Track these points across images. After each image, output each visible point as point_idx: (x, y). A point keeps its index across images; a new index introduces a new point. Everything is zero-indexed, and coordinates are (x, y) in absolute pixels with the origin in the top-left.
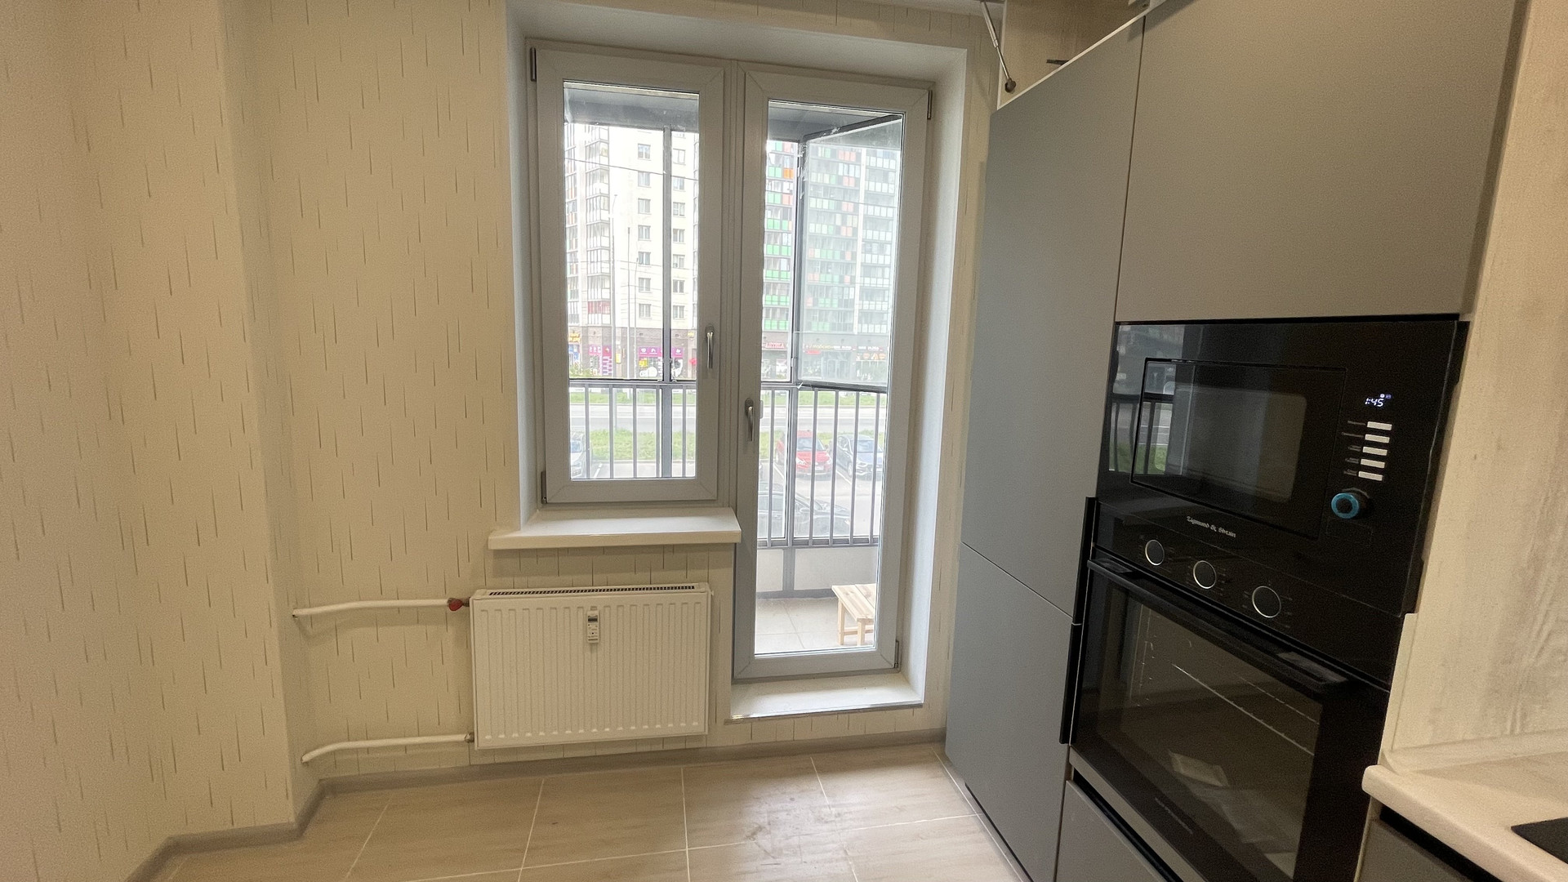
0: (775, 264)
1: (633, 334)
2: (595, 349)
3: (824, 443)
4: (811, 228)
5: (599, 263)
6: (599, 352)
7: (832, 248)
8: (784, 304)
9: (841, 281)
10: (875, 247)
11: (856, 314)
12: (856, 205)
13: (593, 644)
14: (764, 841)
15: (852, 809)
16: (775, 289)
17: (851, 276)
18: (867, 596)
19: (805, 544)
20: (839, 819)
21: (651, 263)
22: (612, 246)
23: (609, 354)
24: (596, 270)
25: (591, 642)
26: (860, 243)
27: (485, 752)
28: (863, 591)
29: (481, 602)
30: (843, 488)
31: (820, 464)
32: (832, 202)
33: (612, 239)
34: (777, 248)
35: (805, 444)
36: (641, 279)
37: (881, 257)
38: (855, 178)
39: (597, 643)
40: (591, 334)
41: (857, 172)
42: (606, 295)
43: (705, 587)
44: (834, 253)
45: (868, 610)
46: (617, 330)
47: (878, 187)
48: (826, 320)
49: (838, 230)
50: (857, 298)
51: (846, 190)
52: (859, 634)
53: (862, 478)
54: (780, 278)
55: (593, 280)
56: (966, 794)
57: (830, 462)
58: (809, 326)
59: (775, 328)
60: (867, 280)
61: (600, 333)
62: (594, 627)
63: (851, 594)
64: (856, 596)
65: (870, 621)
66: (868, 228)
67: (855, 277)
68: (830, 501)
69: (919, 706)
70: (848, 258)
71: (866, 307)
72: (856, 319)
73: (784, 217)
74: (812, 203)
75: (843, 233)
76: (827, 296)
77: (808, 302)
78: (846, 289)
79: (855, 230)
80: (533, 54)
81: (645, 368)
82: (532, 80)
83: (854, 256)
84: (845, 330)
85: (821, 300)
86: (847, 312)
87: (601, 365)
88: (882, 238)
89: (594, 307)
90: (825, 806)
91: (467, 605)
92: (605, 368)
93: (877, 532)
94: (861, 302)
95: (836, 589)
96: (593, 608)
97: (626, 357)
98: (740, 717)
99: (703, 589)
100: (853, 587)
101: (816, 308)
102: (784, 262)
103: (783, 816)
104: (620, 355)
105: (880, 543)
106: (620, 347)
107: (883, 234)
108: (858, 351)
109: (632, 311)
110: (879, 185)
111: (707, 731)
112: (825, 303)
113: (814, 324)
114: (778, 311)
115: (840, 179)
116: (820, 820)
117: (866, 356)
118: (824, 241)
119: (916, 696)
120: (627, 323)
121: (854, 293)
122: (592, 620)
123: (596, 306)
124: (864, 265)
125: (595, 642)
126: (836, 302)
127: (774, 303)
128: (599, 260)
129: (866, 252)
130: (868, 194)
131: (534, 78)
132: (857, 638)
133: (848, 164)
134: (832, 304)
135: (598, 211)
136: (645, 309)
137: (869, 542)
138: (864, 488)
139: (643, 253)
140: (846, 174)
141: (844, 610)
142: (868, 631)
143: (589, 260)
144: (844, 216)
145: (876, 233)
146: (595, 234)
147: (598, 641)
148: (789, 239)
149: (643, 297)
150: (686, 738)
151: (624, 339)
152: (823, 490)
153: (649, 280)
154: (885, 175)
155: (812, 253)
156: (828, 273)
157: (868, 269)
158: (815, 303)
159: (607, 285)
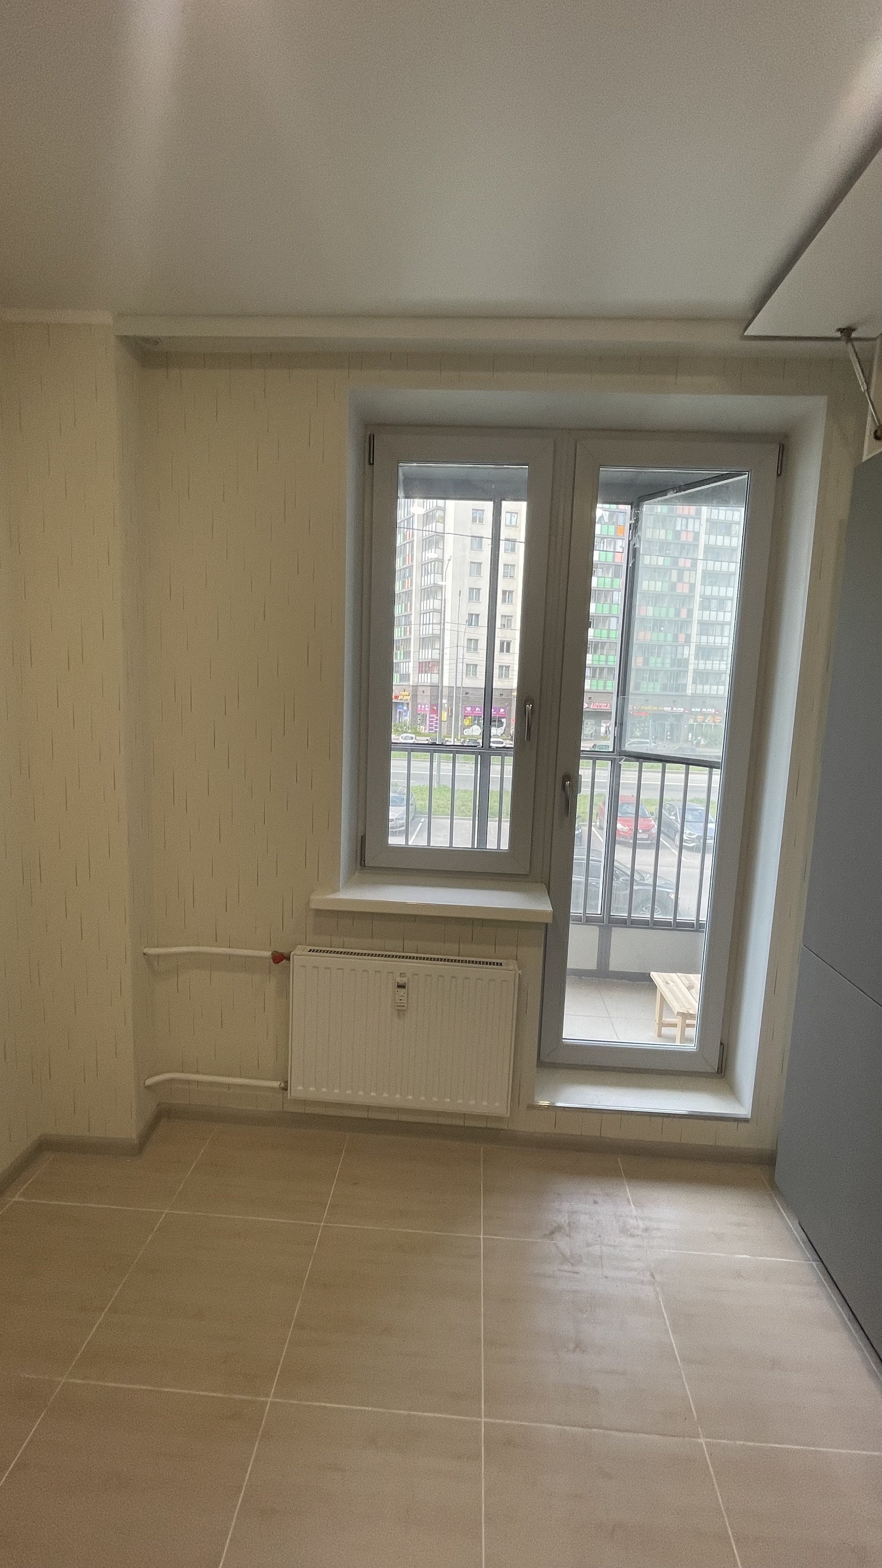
0: (604, 623)
1: (459, 694)
2: (423, 706)
3: (650, 809)
4: (644, 585)
5: (431, 626)
6: (427, 709)
7: (665, 605)
8: (612, 663)
9: (676, 638)
10: (714, 603)
11: (690, 674)
12: (695, 560)
13: (401, 1011)
14: (563, 1243)
15: (663, 1226)
16: (603, 648)
17: (686, 635)
18: (690, 988)
19: (623, 923)
20: (647, 1234)
21: (479, 625)
22: (443, 609)
23: (436, 712)
24: (428, 631)
25: (400, 1008)
26: (697, 599)
27: (296, 1101)
28: (686, 982)
29: (300, 957)
30: (668, 858)
31: (644, 832)
32: (668, 559)
33: (443, 601)
34: (606, 607)
35: (627, 809)
36: (470, 640)
37: (721, 614)
38: (693, 531)
39: (404, 1010)
40: (420, 693)
41: (697, 526)
42: (436, 655)
43: (513, 965)
44: (668, 611)
45: (689, 1003)
46: (444, 690)
47: (720, 540)
48: (657, 680)
49: (673, 587)
50: (692, 657)
51: (683, 545)
52: (679, 1026)
53: (690, 849)
54: (608, 638)
55: (426, 642)
56: (798, 1234)
57: (654, 831)
58: (637, 687)
59: (601, 689)
60: (704, 639)
61: (428, 692)
62: (402, 994)
63: (671, 983)
64: (677, 985)
65: (691, 1016)
66: (707, 583)
67: (690, 635)
68: (652, 872)
69: (746, 1120)
70: (684, 614)
71: (702, 667)
72: (690, 680)
73: (616, 575)
74: (645, 560)
75: (679, 590)
76: (658, 656)
77: (637, 661)
78: (680, 649)
79: (692, 587)
80: (372, 438)
81: (469, 727)
82: (370, 464)
83: (690, 613)
84: (677, 690)
85: (652, 660)
86: (681, 671)
87: (428, 723)
88: (722, 594)
89: (424, 667)
90: (631, 1217)
91: (288, 959)
92: (432, 726)
93: (703, 918)
94: (696, 661)
95: (654, 975)
96: (402, 975)
97: (451, 716)
98: (546, 1103)
99: (511, 967)
100: (673, 975)
101: (646, 667)
102: (614, 621)
103: (584, 1219)
104: (446, 713)
105: (707, 929)
106: (446, 705)
107: (723, 589)
108: (691, 713)
109: (459, 670)
110: (720, 538)
111: (509, 1112)
112: (656, 663)
113: (644, 685)
114: (606, 670)
115: (677, 534)
116: (624, 1231)
117: (700, 718)
118: (656, 598)
119: (744, 1109)
120: (455, 683)
121: (689, 652)
122: (401, 986)
123: (425, 667)
124: (701, 623)
125: (403, 1008)
126: (668, 661)
127: (601, 663)
128: (431, 622)
129: (703, 608)
130: (708, 548)
131: (371, 462)
132: (676, 1032)
133: (687, 519)
134: (663, 663)
135: (432, 575)
136: (471, 668)
137: (694, 927)
138: (691, 861)
139: (472, 614)
140: (684, 528)
141: (663, 999)
142: (689, 1026)
143: (422, 623)
144: (681, 572)
145: (715, 588)
146: (428, 598)
147: (405, 1008)
148: (619, 597)
149: (471, 658)
150: (487, 1118)
151: (450, 698)
152: (645, 858)
153: (477, 640)
154: (726, 528)
155: (643, 610)
156: (660, 631)
157: (706, 627)
158: (646, 662)
159: (437, 646)
